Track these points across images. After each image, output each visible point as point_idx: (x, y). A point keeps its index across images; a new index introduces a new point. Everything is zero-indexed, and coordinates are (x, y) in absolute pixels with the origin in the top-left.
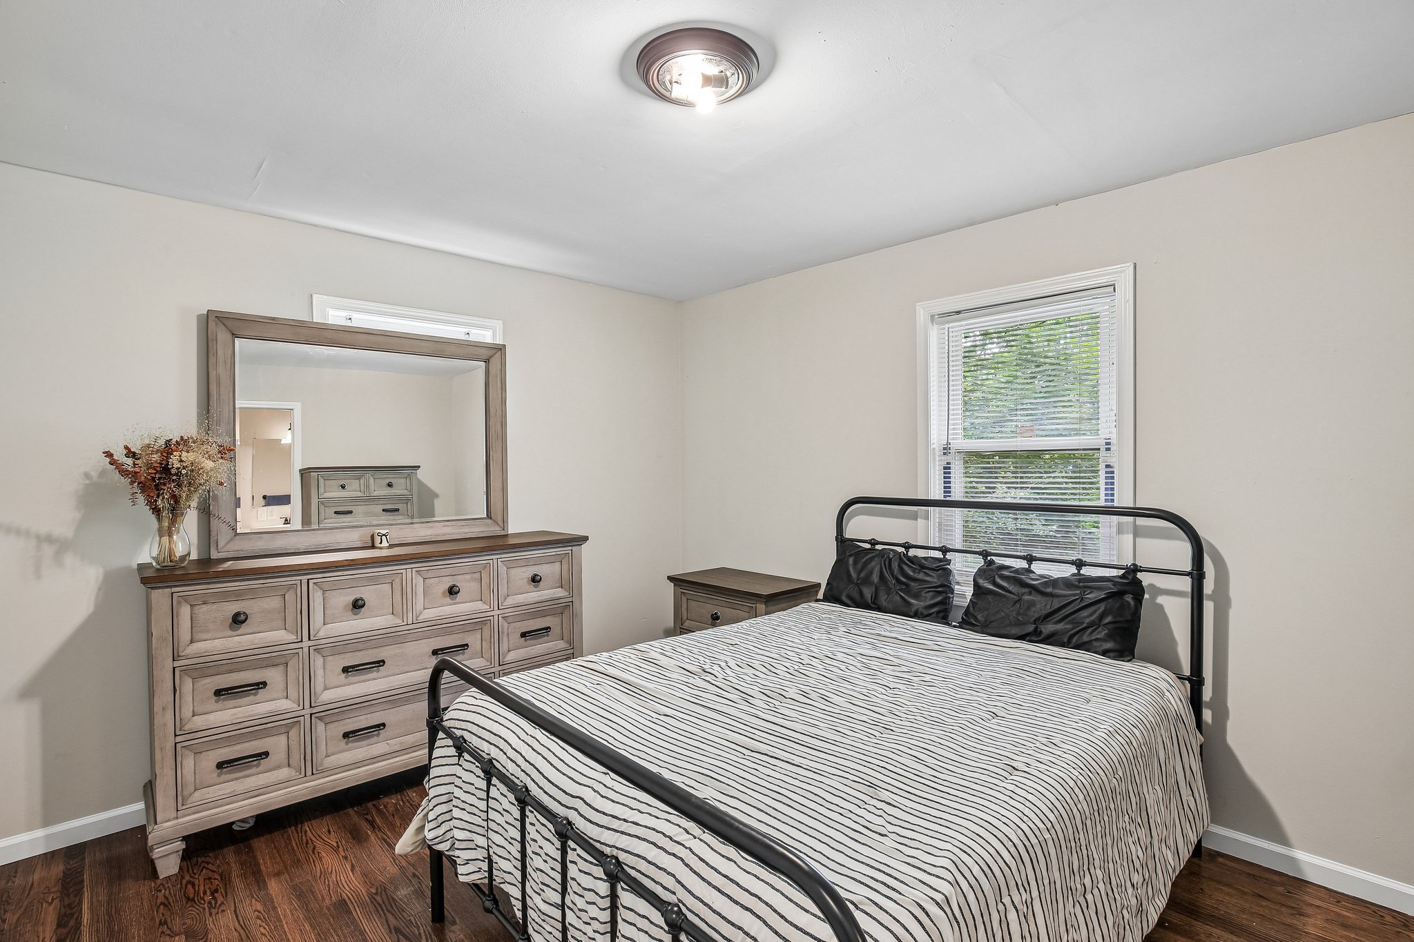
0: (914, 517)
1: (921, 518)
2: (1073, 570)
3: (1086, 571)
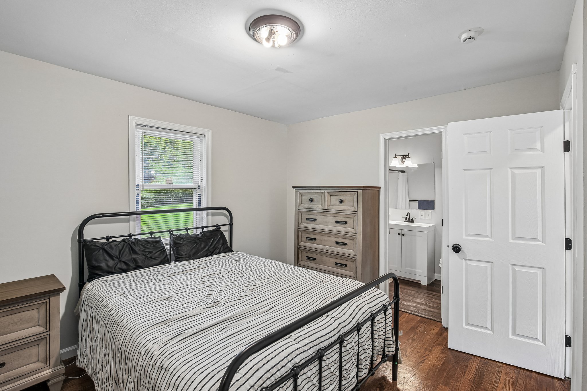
0: (128, 221)
1: (132, 221)
2: (201, 230)
3: (205, 229)
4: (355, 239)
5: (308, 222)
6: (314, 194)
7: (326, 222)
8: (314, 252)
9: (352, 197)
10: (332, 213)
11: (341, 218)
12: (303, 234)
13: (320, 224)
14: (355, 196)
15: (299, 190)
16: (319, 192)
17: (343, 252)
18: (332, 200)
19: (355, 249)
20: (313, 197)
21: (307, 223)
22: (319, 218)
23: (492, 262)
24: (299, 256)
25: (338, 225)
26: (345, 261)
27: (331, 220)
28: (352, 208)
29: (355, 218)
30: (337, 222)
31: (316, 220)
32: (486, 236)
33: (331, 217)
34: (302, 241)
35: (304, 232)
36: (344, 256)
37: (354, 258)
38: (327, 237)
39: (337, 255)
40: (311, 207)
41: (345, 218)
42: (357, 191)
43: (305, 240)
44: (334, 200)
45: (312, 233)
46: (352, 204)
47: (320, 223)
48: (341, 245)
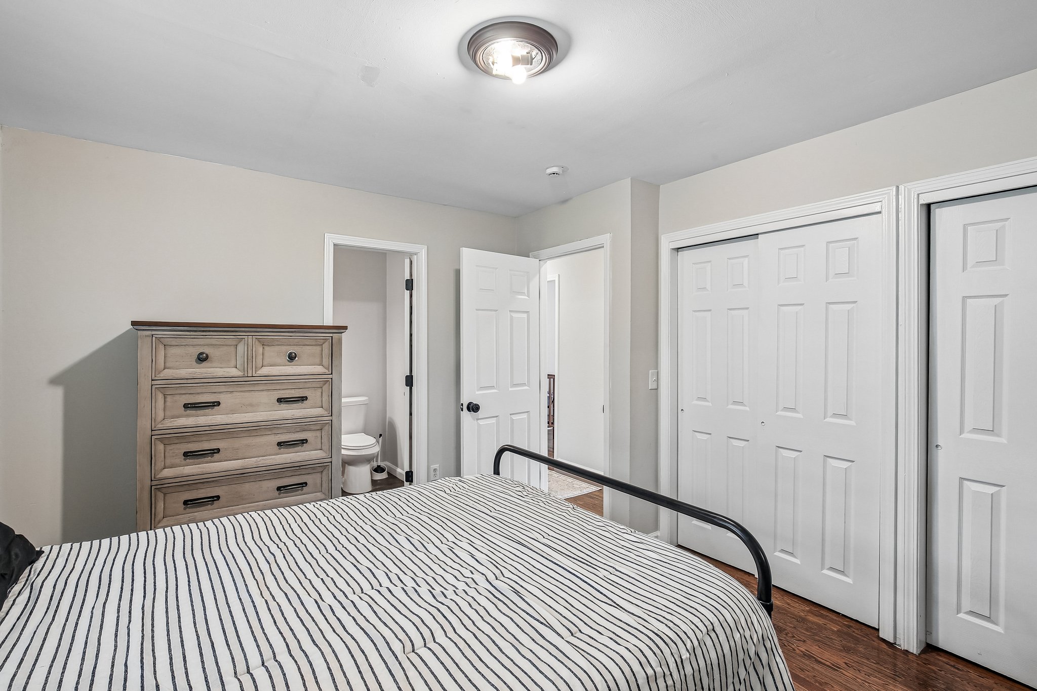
4: (327, 428)
5: (189, 412)
6: (214, 342)
7: (251, 405)
8: (213, 481)
9: (319, 348)
10: (270, 381)
11: (293, 391)
12: (169, 448)
13: (233, 412)
14: (326, 346)
15: (154, 333)
16: (230, 338)
17: (299, 459)
18: (266, 354)
19: (326, 446)
20: (207, 350)
21: (188, 416)
22: (226, 399)
23: (497, 416)
24: (158, 508)
25: (283, 406)
26: (303, 476)
27: (267, 398)
28: (319, 369)
29: (326, 388)
30: (280, 400)
31: (218, 404)
32: (492, 387)
33: (265, 393)
34: (166, 465)
35: (177, 441)
36: (301, 467)
37: (325, 464)
38: (251, 438)
39: (284, 470)
40: (202, 373)
41: (301, 390)
42: (331, 335)
43: (180, 459)
44: (272, 353)
45: (204, 438)
46: (318, 360)
47: (231, 411)
48: (292, 446)
